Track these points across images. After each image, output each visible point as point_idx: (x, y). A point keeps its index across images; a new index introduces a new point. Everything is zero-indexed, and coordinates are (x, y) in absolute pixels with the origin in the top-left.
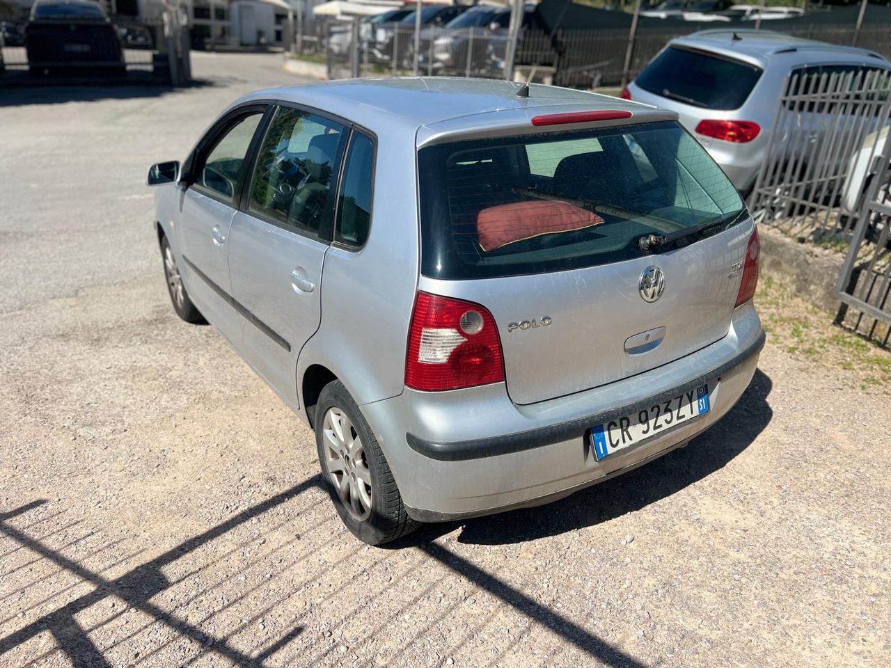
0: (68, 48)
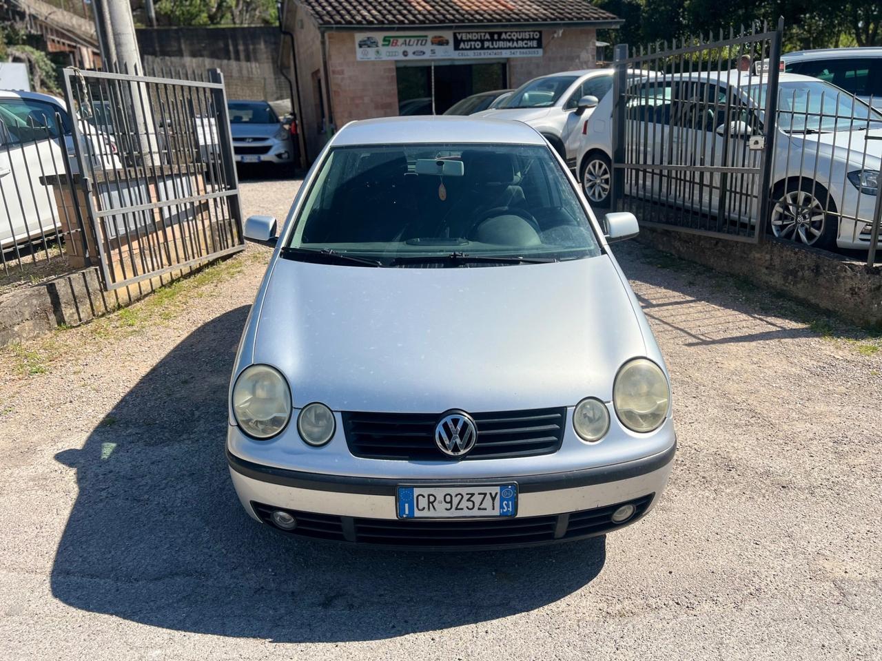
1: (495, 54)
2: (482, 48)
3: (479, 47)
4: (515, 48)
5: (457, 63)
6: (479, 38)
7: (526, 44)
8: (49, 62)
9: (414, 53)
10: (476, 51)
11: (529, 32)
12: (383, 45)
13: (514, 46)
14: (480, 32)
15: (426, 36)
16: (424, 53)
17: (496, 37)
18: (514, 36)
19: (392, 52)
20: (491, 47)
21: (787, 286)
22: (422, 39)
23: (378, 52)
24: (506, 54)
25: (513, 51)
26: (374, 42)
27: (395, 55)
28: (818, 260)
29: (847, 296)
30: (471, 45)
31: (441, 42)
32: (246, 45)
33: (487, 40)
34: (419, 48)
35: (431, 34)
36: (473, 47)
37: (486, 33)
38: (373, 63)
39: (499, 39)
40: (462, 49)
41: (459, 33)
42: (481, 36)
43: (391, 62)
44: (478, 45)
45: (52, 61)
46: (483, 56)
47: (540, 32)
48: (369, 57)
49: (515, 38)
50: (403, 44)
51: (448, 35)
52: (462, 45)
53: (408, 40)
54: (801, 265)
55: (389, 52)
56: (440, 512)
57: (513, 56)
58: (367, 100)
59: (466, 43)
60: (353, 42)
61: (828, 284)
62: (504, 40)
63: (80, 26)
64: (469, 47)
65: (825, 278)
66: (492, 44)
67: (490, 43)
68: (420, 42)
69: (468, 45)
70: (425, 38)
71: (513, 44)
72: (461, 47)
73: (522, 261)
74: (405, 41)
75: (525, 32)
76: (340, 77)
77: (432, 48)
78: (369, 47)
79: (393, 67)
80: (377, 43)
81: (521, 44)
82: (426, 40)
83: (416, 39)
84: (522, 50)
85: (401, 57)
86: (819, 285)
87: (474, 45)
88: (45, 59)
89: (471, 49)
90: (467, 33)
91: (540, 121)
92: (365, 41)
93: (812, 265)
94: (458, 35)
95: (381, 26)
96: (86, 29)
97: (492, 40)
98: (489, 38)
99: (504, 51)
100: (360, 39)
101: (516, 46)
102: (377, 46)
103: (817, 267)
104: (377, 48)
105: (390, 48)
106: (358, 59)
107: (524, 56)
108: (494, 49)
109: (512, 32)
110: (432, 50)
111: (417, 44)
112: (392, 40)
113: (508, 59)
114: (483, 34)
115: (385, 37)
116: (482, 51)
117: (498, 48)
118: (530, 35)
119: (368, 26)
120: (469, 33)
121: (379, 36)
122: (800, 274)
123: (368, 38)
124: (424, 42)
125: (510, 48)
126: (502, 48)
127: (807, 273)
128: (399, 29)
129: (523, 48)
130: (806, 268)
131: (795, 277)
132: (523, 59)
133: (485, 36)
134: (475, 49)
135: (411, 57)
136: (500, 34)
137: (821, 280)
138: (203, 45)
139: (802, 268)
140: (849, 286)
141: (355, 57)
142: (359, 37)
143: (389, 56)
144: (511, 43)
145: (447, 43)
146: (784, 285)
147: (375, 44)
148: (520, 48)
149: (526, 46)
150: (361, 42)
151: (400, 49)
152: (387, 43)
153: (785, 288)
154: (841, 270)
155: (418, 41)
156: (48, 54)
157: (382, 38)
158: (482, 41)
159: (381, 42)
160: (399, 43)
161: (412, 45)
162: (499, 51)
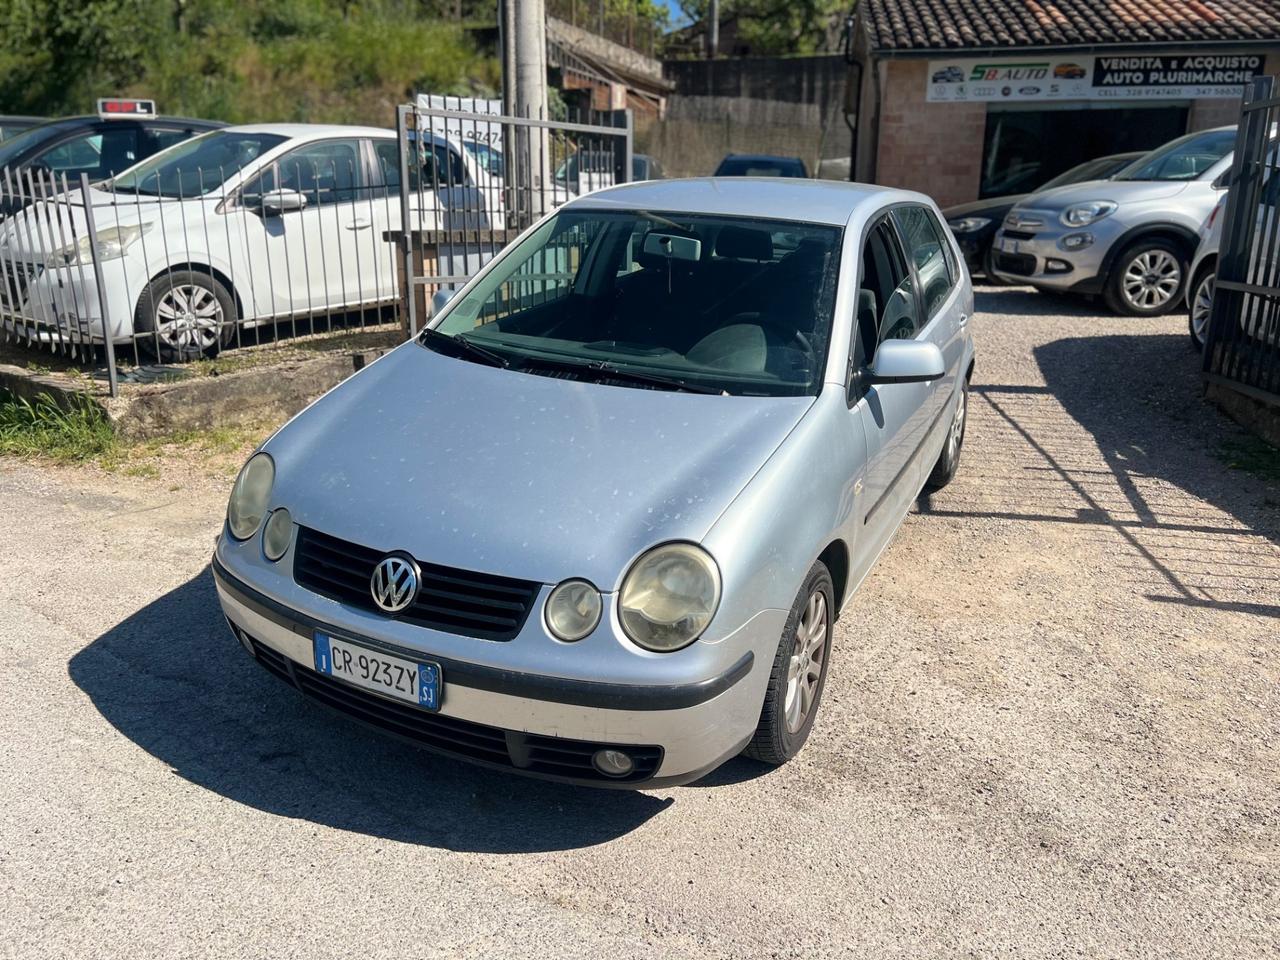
1: (1168, 93)
2: (1146, 82)
3: (1141, 80)
4: (1209, 83)
5: (1095, 106)
6: (1142, 67)
7: (1229, 77)
8: (560, 102)
9: (1021, 91)
10: (1132, 88)
11: (1239, 56)
12: (972, 79)
13: (1206, 80)
14: (1145, 57)
15: (1047, 64)
16: (1038, 90)
17: (1174, 65)
18: (1209, 63)
19: (984, 89)
20: (1162, 80)
22: (1038, 68)
23: (961, 89)
24: (1187, 93)
25: (1202, 88)
26: (958, 74)
27: (989, 94)
30: (1125, 78)
31: (1072, 73)
32: (826, 80)
33: (1157, 70)
34: (1033, 82)
35: (1055, 61)
36: (1128, 81)
37: (1155, 58)
38: (951, 106)
39: (1180, 68)
40: (1108, 84)
41: (1106, 59)
42: (1146, 63)
43: (981, 104)
44: (1139, 77)
45: (565, 100)
46: (1143, 96)
47: (1262, 59)
48: (945, 96)
49: (1210, 67)
50: (1005, 76)
51: (1087, 63)
52: (1108, 78)
53: (1014, 70)
55: (980, 89)
56: (355, 677)
57: (1201, 96)
58: (931, 160)
59: (1116, 75)
60: (925, 73)
62: (1188, 70)
63: (618, 57)
64: (1121, 81)
66: (1165, 77)
67: (1162, 74)
68: (1035, 73)
69: (1119, 78)
70: (1044, 68)
71: (1205, 75)
72: (1105, 81)
73: (683, 388)
74: (1010, 72)
75: (1232, 57)
76: (894, 125)
77: (1055, 83)
78: (949, 81)
79: (983, 112)
80: (963, 75)
81: (1219, 76)
82: (1046, 71)
83: (1029, 69)
84: (1220, 87)
85: (998, 97)
87: (1131, 78)
88: (557, 98)
89: (1124, 84)
90: (1119, 58)
91: (1160, 203)
92: (943, 73)
94: (1103, 61)
95: (968, 49)
96: (625, 61)
97: (1166, 69)
98: (1160, 66)
99: (1184, 88)
100: (937, 71)
101: (1211, 80)
102: (962, 80)
104: (960, 84)
105: (983, 84)
106: (929, 99)
107: (1225, 96)
108: (1168, 84)
109: (1205, 57)
110: (1053, 86)
111: (1029, 76)
112: (987, 70)
113: (1192, 101)
114: (1149, 61)
115: (977, 67)
116: (1144, 88)
117: (1176, 83)
118: (1240, 62)
119: (950, 50)
120: (1124, 59)
121: (966, 65)
123: (950, 68)
124: (1042, 72)
125: (1198, 83)
126: (1182, 83)
128: (996, 54)
129: (1224, 83)
132: (1221, 102)
133: (1152, 63)
134: (1132, 83)
135: (1015, 96)
136: (1182, 61)
138: (768, 81)
141: (924, 97)
142: (936, 66)
143: (980, 94)
144: (1202, 74)
145: (1082, 74)
147: (960, 77)
148: (1219, 83)
149: (1229, 80)
150: (937, 74)
151: (998, 84)
152: (979, 75)
155: (1032, 71)
156: (562, 91)
157: (972, 68)
158: (1146, 72)
159: (968, 75)
160: (998, 76)
161: (1020, 79)
162: (1176, 88)
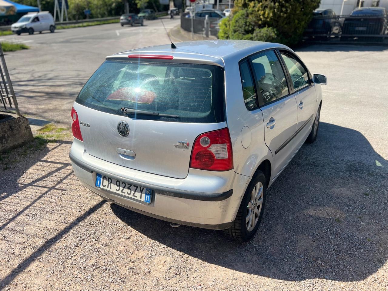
0: (357, 29)
21: (4, 146)
28: (9, 124)
29: (25, 131)
54: (4, 131)
61: (18, 132)
65: (15, 130)
86: (15, 134)
93: (8, 127)
103: (11, 127)
122: (6, 135)
127: (8, 133)
130: (7, 130)
131: (5, 138)
137: (15, 132)
139: (5, 132)
140: (24, 127)
146: (3, 146)
153: (4, 148)
154: (19, 122)
